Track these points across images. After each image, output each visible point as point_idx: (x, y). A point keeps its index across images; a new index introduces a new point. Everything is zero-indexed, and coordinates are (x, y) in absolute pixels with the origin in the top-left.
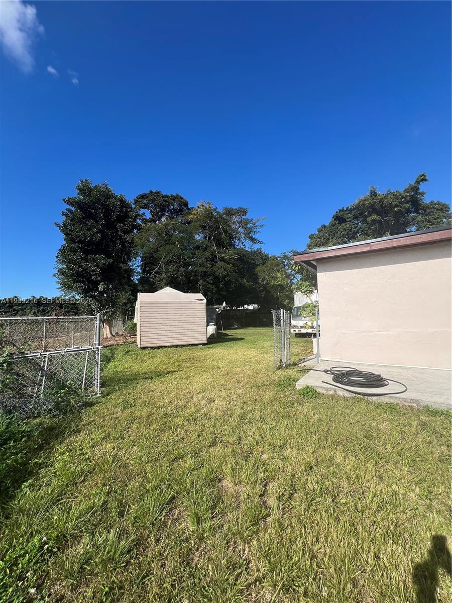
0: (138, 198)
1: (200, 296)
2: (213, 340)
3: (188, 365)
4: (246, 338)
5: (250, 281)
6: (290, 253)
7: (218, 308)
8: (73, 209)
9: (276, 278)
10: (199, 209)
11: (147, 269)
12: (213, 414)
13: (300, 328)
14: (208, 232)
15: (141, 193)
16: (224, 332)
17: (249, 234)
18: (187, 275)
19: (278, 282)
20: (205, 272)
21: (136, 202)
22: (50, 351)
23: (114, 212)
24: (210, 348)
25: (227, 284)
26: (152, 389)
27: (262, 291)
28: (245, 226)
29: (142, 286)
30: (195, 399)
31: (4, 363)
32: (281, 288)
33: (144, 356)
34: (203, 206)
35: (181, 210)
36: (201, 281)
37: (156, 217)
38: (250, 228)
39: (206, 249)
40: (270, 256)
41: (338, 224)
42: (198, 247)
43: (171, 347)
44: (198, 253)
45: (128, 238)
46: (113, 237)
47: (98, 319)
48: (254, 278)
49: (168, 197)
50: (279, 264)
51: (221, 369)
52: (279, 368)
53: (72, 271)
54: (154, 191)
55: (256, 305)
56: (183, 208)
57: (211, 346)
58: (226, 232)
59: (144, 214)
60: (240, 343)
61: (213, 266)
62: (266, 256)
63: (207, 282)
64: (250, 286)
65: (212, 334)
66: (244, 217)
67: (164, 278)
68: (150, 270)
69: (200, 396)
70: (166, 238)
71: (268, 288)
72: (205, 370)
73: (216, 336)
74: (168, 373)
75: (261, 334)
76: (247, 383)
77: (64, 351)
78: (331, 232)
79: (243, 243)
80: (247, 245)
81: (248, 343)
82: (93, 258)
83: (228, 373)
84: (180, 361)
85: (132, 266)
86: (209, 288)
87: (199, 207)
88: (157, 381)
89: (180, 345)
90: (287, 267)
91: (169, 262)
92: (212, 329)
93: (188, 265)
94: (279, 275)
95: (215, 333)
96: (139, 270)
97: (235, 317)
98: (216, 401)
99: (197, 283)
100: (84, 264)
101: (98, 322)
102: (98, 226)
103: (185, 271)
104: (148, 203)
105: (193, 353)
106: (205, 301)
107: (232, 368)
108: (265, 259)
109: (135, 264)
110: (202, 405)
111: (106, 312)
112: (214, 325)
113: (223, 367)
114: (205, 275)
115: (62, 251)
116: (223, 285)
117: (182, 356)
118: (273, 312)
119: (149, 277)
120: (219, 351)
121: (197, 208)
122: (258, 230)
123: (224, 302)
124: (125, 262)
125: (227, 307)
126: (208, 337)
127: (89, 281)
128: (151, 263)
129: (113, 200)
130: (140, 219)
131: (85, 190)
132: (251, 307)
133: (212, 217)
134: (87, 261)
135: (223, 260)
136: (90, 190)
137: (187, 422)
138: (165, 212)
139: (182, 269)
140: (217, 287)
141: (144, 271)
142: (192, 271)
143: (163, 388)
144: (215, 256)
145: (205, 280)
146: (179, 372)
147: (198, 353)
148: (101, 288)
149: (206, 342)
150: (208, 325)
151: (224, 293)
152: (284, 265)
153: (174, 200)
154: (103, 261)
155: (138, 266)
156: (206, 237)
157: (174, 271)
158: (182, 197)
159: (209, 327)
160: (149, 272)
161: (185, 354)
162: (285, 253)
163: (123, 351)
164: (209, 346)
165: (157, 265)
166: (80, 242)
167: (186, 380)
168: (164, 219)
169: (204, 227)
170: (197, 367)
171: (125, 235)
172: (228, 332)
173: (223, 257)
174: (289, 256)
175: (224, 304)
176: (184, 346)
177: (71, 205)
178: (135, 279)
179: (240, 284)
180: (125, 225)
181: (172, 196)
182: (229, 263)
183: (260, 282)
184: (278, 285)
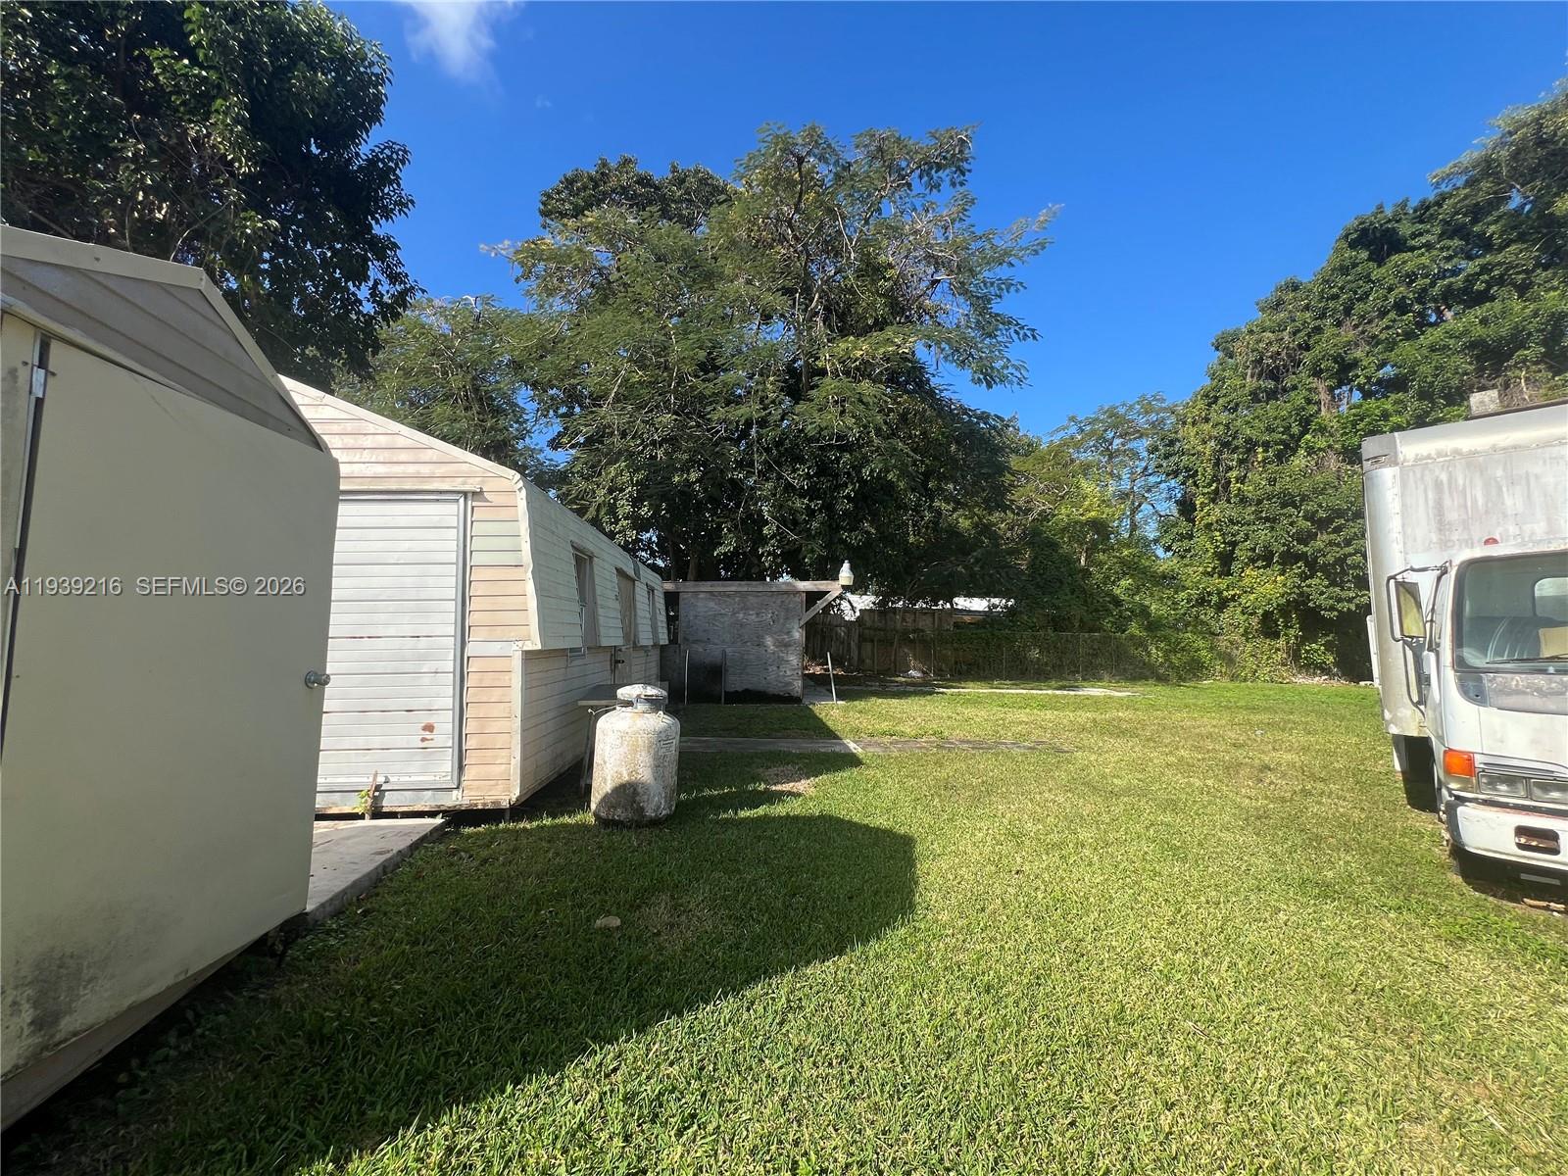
9: (1078, 498)
19: (1087, 510)
41: (1370, 259)
55: (996, 600)
71: (1047, 536)
78: (1335, 297)
94: (1088, 487)
97: (912, 637)
123: (846, 566)
132: (978, 604)
162: (1114, 405)
175: (846, 577)
184: (1087, 523)
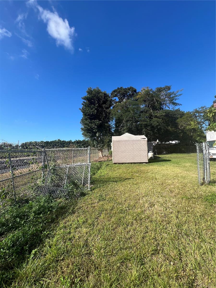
0: (112, 92)
1: (144, 136)
2: (151, 161)
3: (137, 175)
4: (172, 160)
5: (173, 128)
6: (200, 108)
7: (154, 143)
8: (85, 101)
9: (190, 125)
10: (142, 92)
11: (118, 125)
12: (154, 217)
13: (212, 154)
14: (147, 103)
15: (114, 90)
16: (158, 156)
17: (172, 101)
18: (137, 126)
19: (192, 127)
20: (146, 124)
21: (112, 94)
22: (69, 165)
23: (101, 100)
24: (150, 165)
25: (159, 130)
26: (116, 189)
27: (181, 133)
28: (169, 97)
29: (116, 134)
30: (141, 202)
31: (52, 169)
32: (194, 130)
33: (115, 168)
34: (144, 90)
35: (133, 94)
36: (144, 129)
37: (121, 100)
38: (173, 97)
39: (146, 112)
40: (185, 112)
42: (142, 112)
43: (129, 163)
44: (142, 115)
45: (108, 111)
46: (101, 111)
47: (89, 149)
48: (176, 125)
49: (126, 89)
50: (191, 116)
51: (158, 180)
52: (202, 184)
53: (86, 128)
54: (119, 88)
55: (177, 141)
56: (134, 93)
57: (151, 164)
58: (157, 101)
59: (115, 99)
60: (168, 163)
61: (150, 121)
62: (182, 113)
63: (148, 129)
64: (173, 130)
65: (151, 157)
66: (169, 91)
67: (125, 129)
68: (119, 126)
69: (144, 199)
70: (126, 109)
71: (185, 131)
72: (147, 179)
73: (153, 158)
74: (126, 179)
75: (181, 158)
76: (178, 194)
77: (74, 165)
79: (168, 106)
80: (171, 107)
81: (174, 163)
82: (94, 122)
83: (162, 183)
84: (133, 172)
85: (111, 124)
86: (149, 132)
87: (142, 91)
88: (119, 184)
89: (133, 163)
90: (198, 118)
91: (127, 121)
92: (151, 154)
93: (137, 122)
94: (192, 123)
95: (152, 156)
96: (114, 126)
97: (164, 148)
98: (156, 206)
99: (142, 130)
100: (90, 124)
101: (89, 151)
102: (95, 107)
103: (135, 124)
104: (117, 94)
105: (140, 168)
106: (147, 139)
107: (165, 180)
108: (182, 114)
109: (112, 123)
110: (146, 207)
111: (100, 146)
112: (152, 152)
113: (159, 179)
114: (146, 126)
115: (82, 120)
116: (156, 130)
117: (134, 169)
118: (197, 144)
119: (118, 129)
120: (155, 167)
121: (141, 91)
122: (178, 98)
123: (158, 140)
124: (107, 123)
125: (159, 142)
126: (149, 158)
127: (93, 132)
128: (119, 122)
129: (101, 94)
130: (114, 102)
131: (90, 92)
132: (174, 142)
133: (150, 94)
134: (91, 123)
135: (156, 117)
136: (91, 91)
137: (135, 221)
138: (125, 97)
139: (134, 124)
140: (153, 132)
141: (116, 126)
142: (139, 124)
143: (122, 189)
144: (152, 115)
145: (146, 129)
146: (132, 179)
147: (143, 168)
148: (97, 135)
149: (147, 161)
150: (148, 152)
151: (157, 135)
152: (196, 116)
153: (129, 90)
154: (98, 123)
155: (113, 124)
156: (146, 106)
157: (130, 125)
158: (133, 87)
159: (149, 153)
160: (118, 127)
161: (136, 168)
162: (196, 109)
163: (105, 165)
164: (149, 164)
165: (122, 123)
166: (88, 115)
167: (136, 185)
168: (124, 100)
169: (145, 101)
170: (142, 177)
171: (106, 110)
172: (160, 156)
173: (156, 115)
174: (199, 111)
175: (158, 141)
176: (135, 163)
177: (85, 100)
178: (113, 130)
179: (167, 130)
180: (106, 105)
181: (128, 88)
182: (160, 118)
183: (179, 127)
184: (192, 129)
